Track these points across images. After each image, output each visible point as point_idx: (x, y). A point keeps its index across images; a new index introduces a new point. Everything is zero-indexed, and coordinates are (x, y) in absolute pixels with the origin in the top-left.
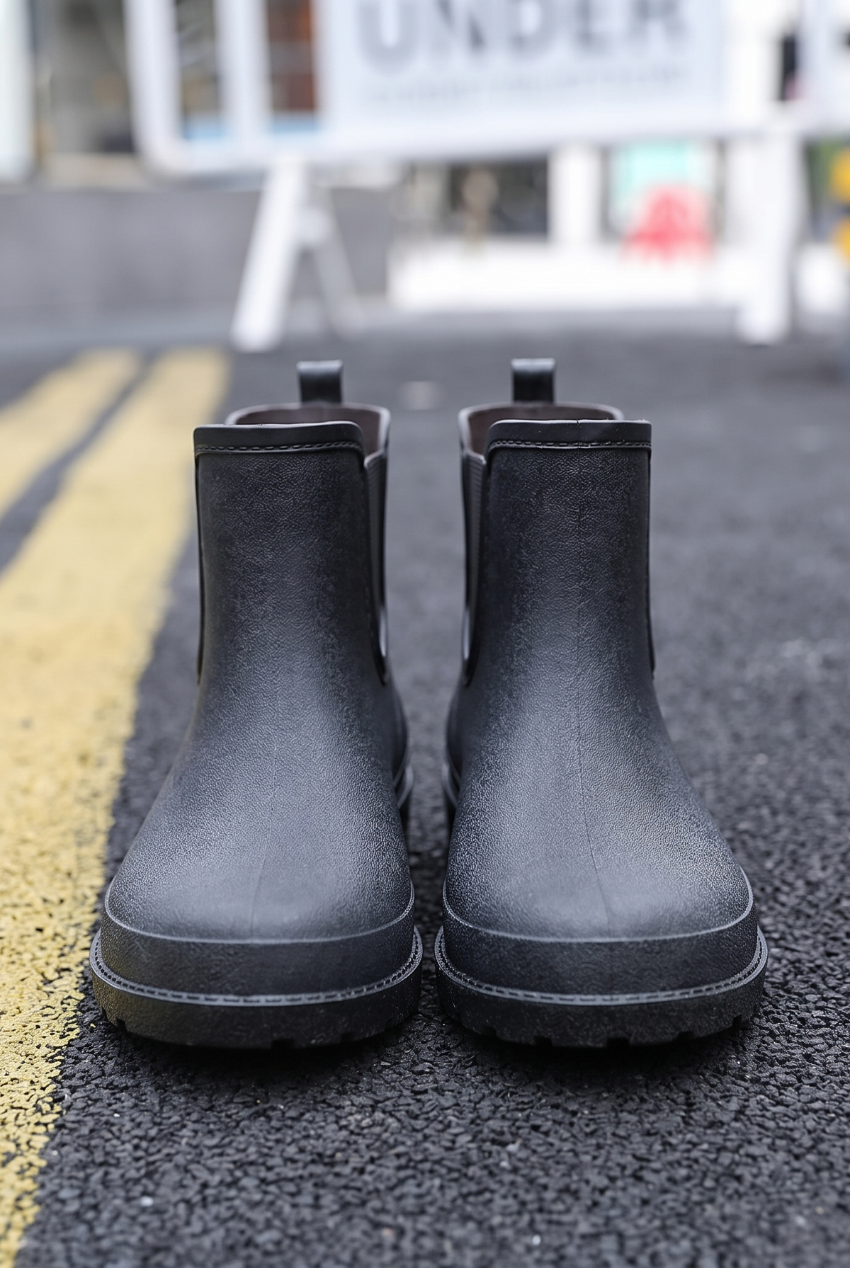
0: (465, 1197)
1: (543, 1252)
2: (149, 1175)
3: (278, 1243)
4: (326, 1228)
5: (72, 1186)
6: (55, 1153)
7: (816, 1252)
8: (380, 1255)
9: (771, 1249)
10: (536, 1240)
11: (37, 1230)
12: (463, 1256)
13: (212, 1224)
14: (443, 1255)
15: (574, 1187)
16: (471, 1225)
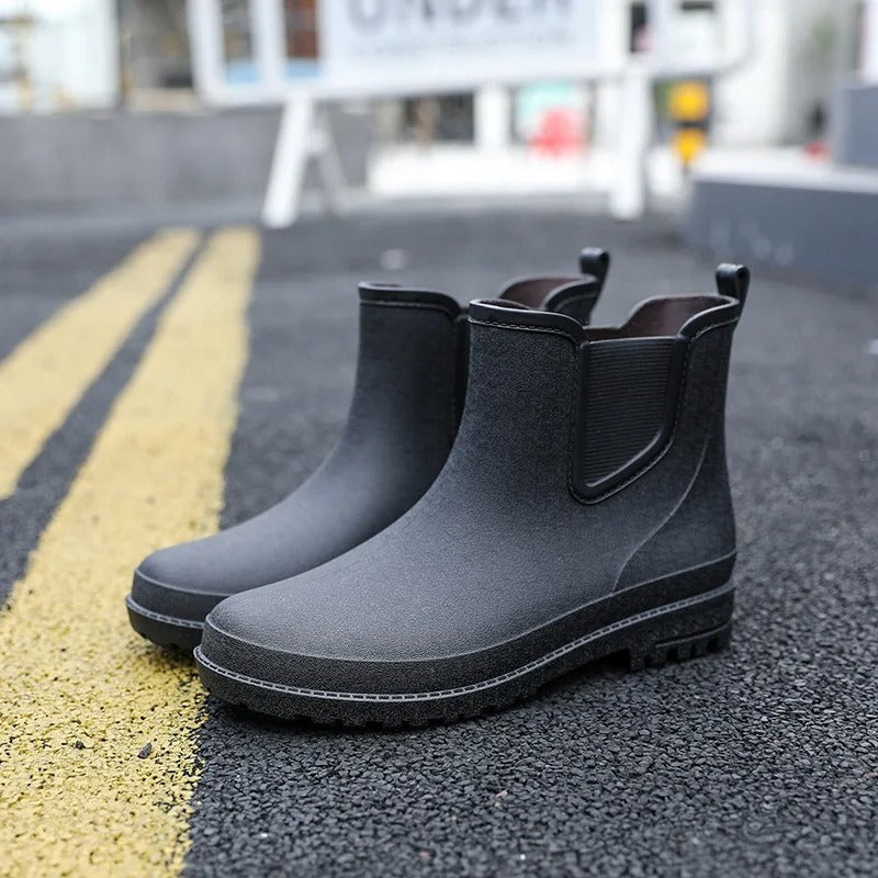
0: (473, 828)
1: (529, 865)
2: (264, 817)
3: (353, 863)
4: (383, 852)
5: (212, 826)
6: (199, 803)
7: (707, 862)
8: (420, 870)
9: (678, 860)
10: (523, 857)
11: (193, 856)
12: (475, 870)
13: (308, 851)
14: (463, 869)
15: (544, 820)
16: (479, 848)
